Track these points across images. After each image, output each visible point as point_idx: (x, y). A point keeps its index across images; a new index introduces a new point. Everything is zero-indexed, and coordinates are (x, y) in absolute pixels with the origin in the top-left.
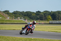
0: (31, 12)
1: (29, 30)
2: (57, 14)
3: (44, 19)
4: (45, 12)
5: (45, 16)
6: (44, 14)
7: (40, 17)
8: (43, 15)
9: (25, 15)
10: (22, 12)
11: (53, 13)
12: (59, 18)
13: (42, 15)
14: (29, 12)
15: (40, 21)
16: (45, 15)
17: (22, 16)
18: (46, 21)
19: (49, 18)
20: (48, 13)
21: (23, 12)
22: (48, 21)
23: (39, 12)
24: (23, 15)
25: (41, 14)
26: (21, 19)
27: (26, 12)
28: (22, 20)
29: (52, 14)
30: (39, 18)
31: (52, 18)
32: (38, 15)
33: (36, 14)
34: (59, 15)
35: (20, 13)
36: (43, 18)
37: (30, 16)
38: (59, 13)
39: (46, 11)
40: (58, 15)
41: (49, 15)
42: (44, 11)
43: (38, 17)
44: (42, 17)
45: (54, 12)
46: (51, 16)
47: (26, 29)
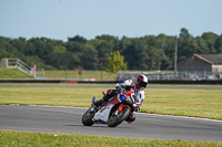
0: (49, 40)
1: (124, 109)
2: (146, 47)
3: (96, 65)
4: (101, 41)
5: (101, 55)
6: (98, 47)
7: (83, 58)
8: (93, 49)
9: (28, 53)
10: (15, 40)
11: (130, 43)
12: (150, 61)
13: (91, 52)
14: (42, 39)
15: (83, 72)
16: (103, 50)
17: (16, 55)
18: (104, 72)
19: (117, 63)
20: (111, 43)
21: (22, 39)
22: (112, 71)
23: (78, 39)
24: (19, 49)
25: (87, 46)
26: (16, 67)
27: (32, 40)
28: (17, 69)
29: (125, 47)
30: (78, 60)
31: (125, 61)
32: (76, 50)
33: (67, 46)
34: (153, 50)
35: (11, 42)
36: (94, 61)
37: (46, 53)
38: (153, 45)
39: (104, 37)
40: (147, 51)
41: (115, 50)
42: (98, 37)
43: (76, 57)
44: (89, 59)
45: (133, 40)
46: (121, 54)
47: (111, 106)
